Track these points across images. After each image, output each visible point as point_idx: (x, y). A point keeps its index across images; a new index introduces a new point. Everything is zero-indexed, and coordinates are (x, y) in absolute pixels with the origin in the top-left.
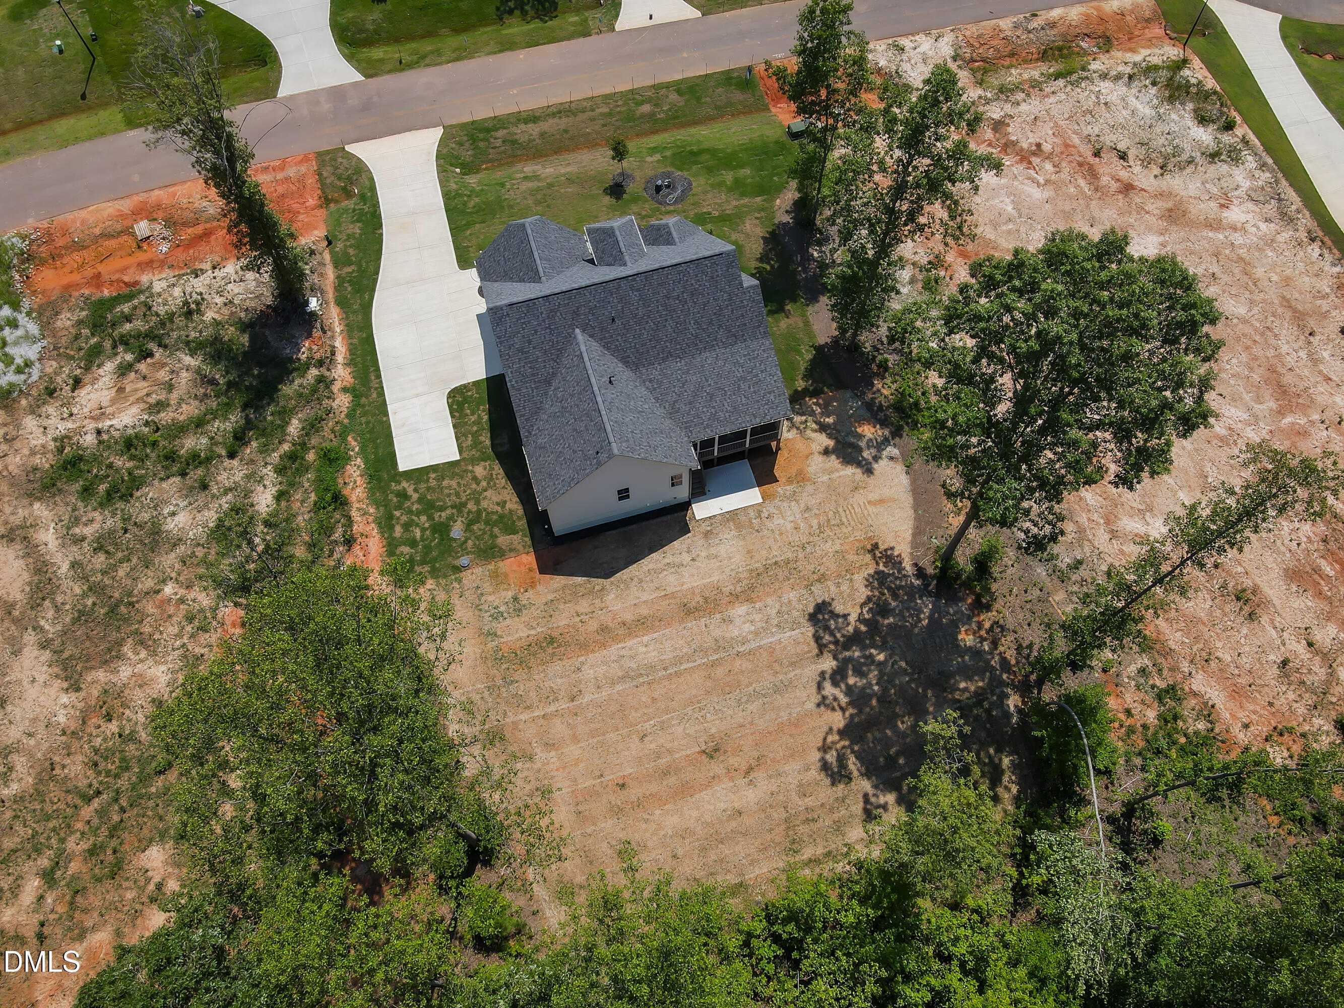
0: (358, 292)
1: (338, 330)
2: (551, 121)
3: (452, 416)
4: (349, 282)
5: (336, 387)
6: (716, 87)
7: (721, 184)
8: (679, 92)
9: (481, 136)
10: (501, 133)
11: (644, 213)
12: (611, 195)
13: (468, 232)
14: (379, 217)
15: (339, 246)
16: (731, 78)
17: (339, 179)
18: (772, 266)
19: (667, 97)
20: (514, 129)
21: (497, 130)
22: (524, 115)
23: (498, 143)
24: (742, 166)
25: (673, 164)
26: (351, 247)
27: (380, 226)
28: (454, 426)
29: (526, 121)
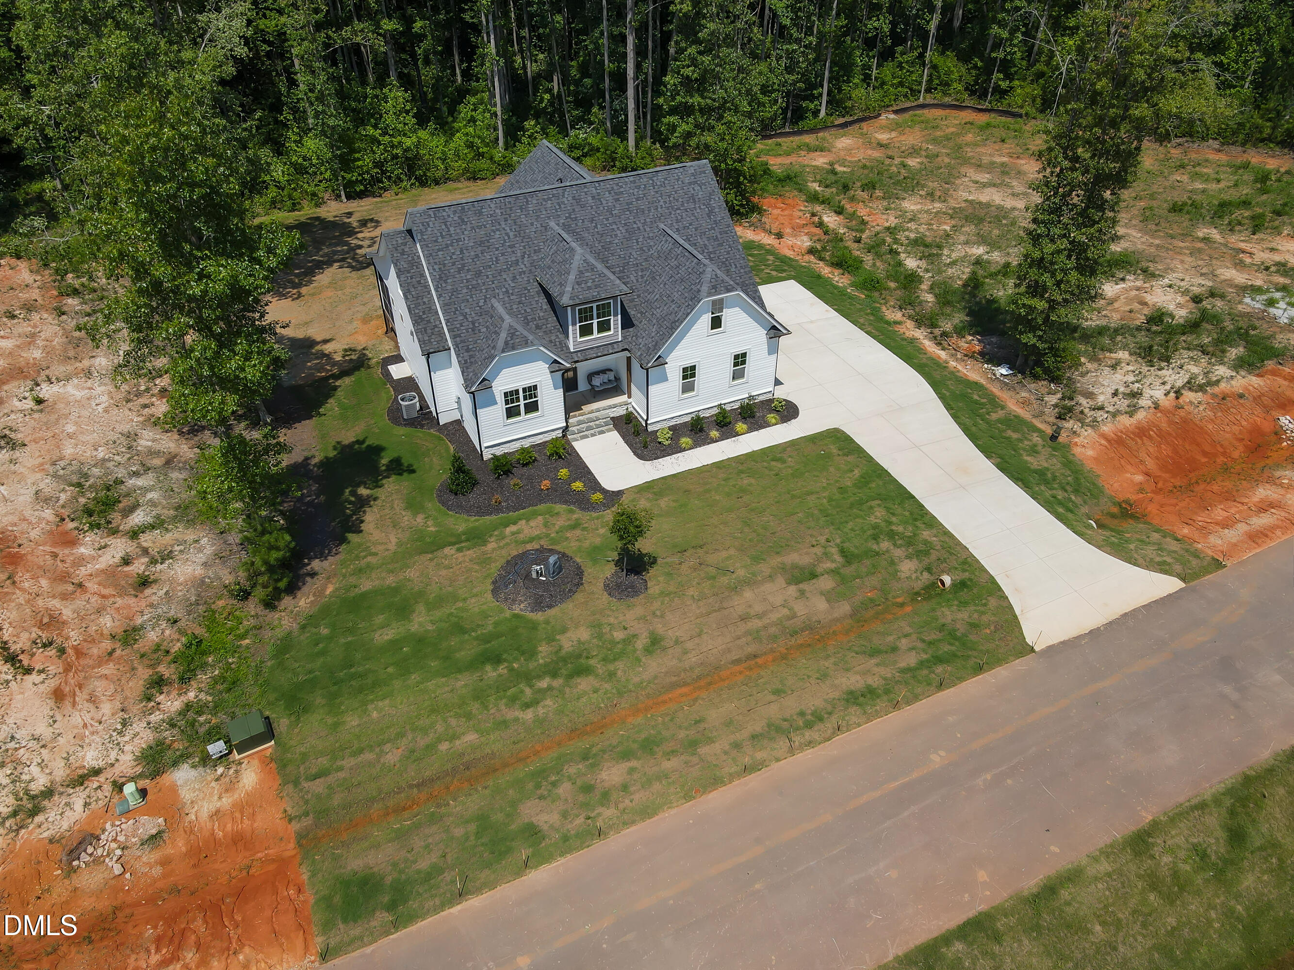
0: (962, 396)
1: (953, 364)
2: (818, 703)
4: (984, 404)
5: (910, 323)
6: (436, 871)
7: (440, 601)
8: (532, 833)
9: (946, 648)
11: (578, 532)
12: (641, 556)
13: (857, 472)
15: (1036, 438)
16: (391, 907)
18: (354, 493)
19: (565, 815)
20: (887, 672)
21: (922, 664)
22: (881, 704)
23: (904, 643)
24: (395, 645)
25: (534, 626)
26: (1020, 440)
29: (870, 693)
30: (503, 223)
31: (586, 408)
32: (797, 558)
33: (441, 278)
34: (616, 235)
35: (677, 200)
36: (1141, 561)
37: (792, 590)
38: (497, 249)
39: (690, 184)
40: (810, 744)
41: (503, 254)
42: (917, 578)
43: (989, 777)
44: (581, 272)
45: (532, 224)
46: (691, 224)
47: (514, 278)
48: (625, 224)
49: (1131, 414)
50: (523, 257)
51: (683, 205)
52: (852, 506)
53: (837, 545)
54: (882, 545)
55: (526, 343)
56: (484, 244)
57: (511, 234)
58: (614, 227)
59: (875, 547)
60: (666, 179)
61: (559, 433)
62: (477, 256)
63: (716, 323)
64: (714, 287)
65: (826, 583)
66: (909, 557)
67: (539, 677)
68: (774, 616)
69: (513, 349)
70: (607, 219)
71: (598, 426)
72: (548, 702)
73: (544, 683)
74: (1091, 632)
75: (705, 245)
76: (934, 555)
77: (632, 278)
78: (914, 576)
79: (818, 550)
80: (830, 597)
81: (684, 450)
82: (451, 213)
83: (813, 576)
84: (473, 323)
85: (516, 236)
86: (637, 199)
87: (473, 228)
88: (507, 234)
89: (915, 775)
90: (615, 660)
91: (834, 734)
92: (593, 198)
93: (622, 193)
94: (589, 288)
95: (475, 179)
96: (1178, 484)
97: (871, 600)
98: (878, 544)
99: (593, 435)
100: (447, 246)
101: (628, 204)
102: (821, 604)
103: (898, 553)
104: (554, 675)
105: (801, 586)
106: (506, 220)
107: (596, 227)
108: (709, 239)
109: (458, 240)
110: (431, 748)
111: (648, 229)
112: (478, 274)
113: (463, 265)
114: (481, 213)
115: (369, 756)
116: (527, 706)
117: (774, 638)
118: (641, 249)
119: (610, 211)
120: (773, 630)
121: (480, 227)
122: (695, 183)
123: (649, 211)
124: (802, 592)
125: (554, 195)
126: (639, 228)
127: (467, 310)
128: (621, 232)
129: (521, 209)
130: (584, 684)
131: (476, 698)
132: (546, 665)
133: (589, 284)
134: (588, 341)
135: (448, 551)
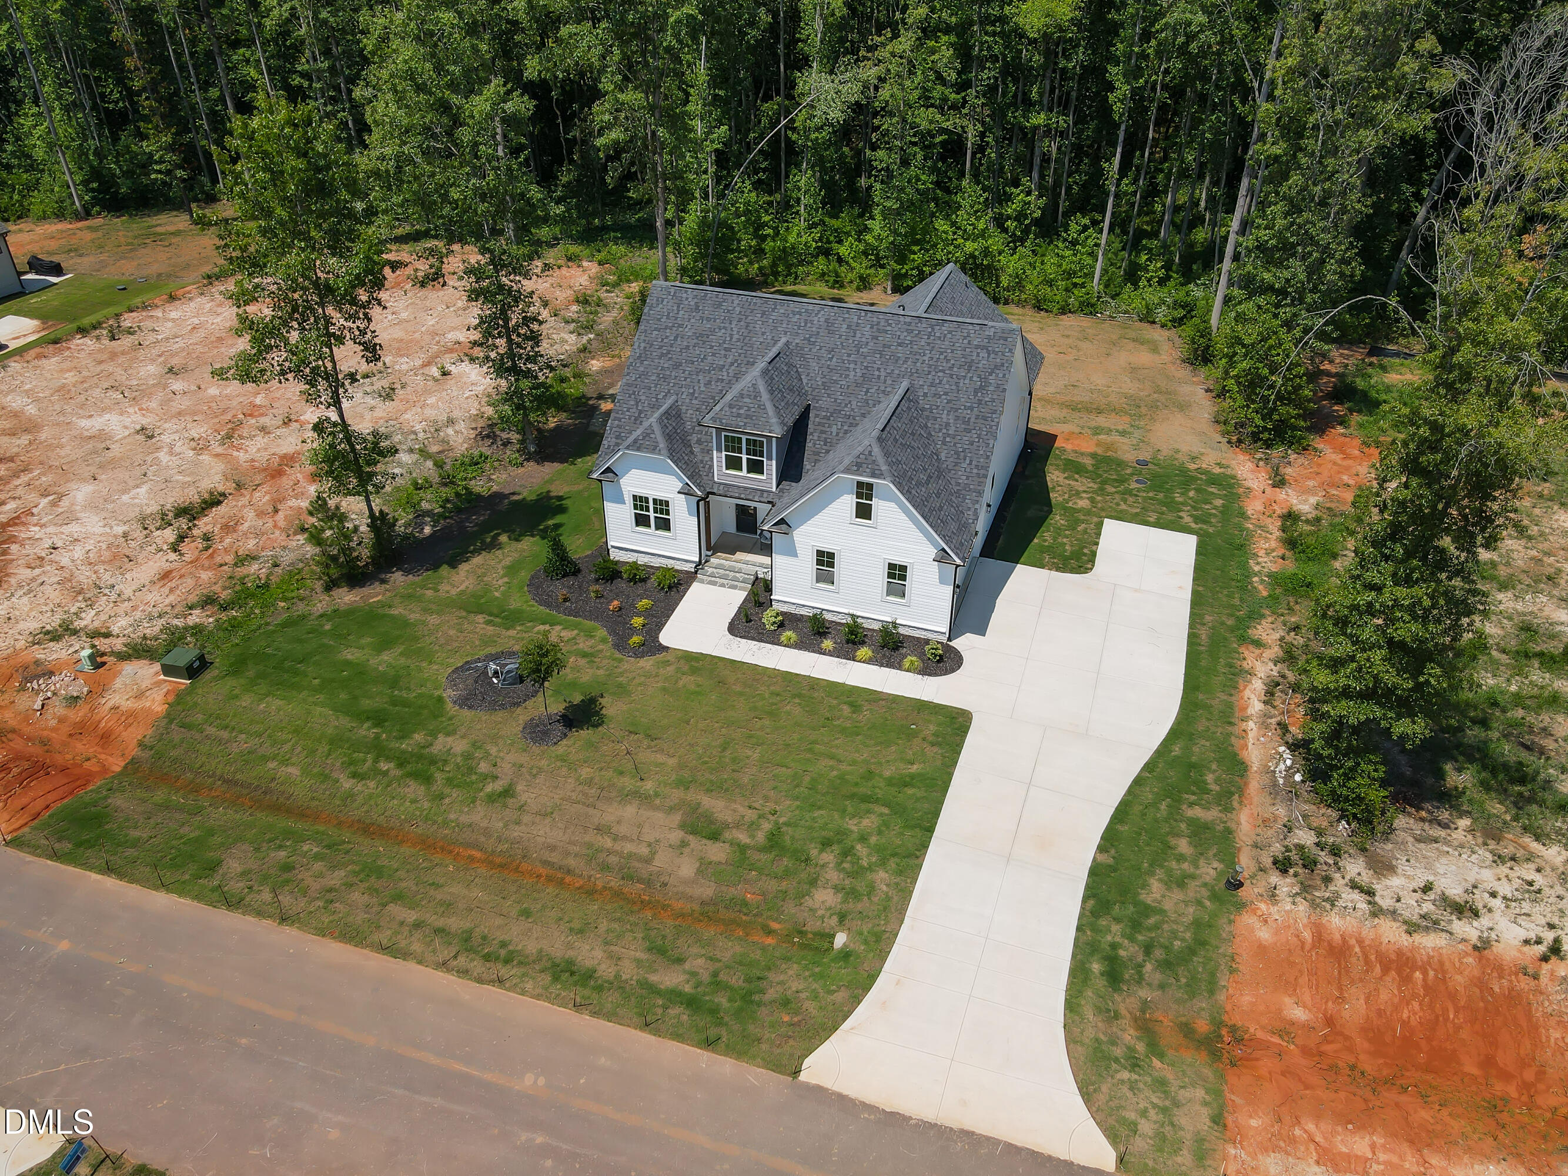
0: (1192, 766)
2: (531, 947)
3: (1094, 554)
4: (1208, 792)
5: (1276, 651)
6: (133, 843)
7: (417, 653)
8: (211, 868)
9: (722, 1000)
10: (670, 979)
13: (915, 768)
14: (1091, 892)
15: (1210, 870)
17: (1161, 1084)
19: (244, 873)
20: (631, 973)
21: (671, 995)
23: (696, 963)
24: (346, 666)
26: (1181, 858)
27: (1095, 872)
28: (1097, 544)
30: (734, 323)
31: (739, 555)
32: (717, 807)
33: (639, 357)
34: (847, 376)
35: (948, 361)
36: (1102, 1098)
37: (676, 836)
38: (712, 347)
39: (977, 347)
40: (463, 973)
41: (714, 355)
42: (823, 917)
43: (539, 1140)
44: (742, 396)
45: (763, 334)
46: (946, 394)
47: (709, 382)
48: (866, 368)
49: (1412, 928)
50: (732, 364)
51: (951, 368)
52: (852, 796)
53: (776, 823)
54: (824, 855)
55: (654, 449)
56: (701, 337)
57: (736, 337)
58: (852, 366)
59: (814, 853)
60: (950, 332)
61: (690, 567)
62: (687, 347)
63: (864, 512)
64: (859, 465)
65: (717, 852)
66: (837, 889)
67: (388, 759)
68: (629, 847)
69: (638, 449)
70: (849, 355)
71: (735, 579)
72: (372, 784)
73: (384, 766)
74: (893, 1114)
75: (948, 424)
76: (863, 905)
77: (834, 429)
78: (820, 913)
79: (750, 815)
80: (704, 867)
81: (779, 644)
82: (690, 296)
83: (714, 836)
84: (640, 412)
85: (739, 340)
86: (899, 345)
87: (702, 318)
88: (731, 336)
89: (488, 1076)
90: (458, 786)
91: (491, 982)
92: (849, 327)
93: (886, 332)
94: (739, 415)
95: (1040, 309)
96: (1368, 1068)
97: (745, 903)
98: (821, 851)
99: (723, 585)
100: (666, 327)
101: (884, 346)
102: (687, 869)
103: (832, 875)
104: (401, 765)
105: (691, 837)
106: (740, 320)
107: (831, 359)
108: (957, 418)
109: (680, 326)
110: (265, 759)
111: (889, 382)
112: (677, 366)
113: (669, 352)
114: (720, 305)
115: (225, 734)
116: (354, 775)
117: (605, 867)
118: (867, 401)
119: (858, 347)
120: (613, 859)
121: (708, 320)
122: (983, 348)
123: (905, 362)
124: (684, 844)
125: (807, 311)
126: (879, 377)
127: (643, 398)
128: (855, 374)
129: (763, 314)
130: (414, 789)
131: (331, 742)
132: (404, 752)
133: (742, 411)
134: (735, 476)
135: (480, 618)
